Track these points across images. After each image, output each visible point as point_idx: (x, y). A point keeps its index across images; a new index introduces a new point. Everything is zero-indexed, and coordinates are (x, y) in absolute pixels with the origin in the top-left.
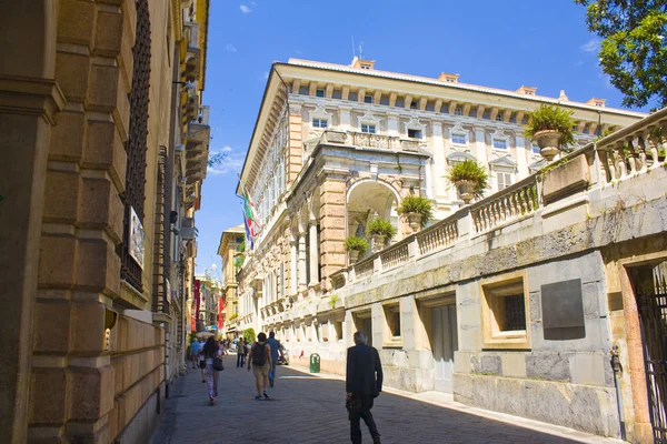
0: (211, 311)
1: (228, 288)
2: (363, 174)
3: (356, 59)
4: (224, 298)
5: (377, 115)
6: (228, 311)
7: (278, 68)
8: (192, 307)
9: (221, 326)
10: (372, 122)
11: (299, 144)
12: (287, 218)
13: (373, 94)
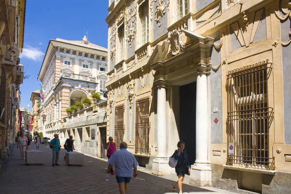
0: (27, 124)
1: (34, 115)
2: (76, 87)
3: (85, 36)
4: (33, 119)
5: (89, 62)
6: (34, 124)
7: (52, 42)
8: (18, 122)
9: (31, 130)
10: (87, 64)
11: (59, 70)
12: (54, 96)
13: (88, 54)
